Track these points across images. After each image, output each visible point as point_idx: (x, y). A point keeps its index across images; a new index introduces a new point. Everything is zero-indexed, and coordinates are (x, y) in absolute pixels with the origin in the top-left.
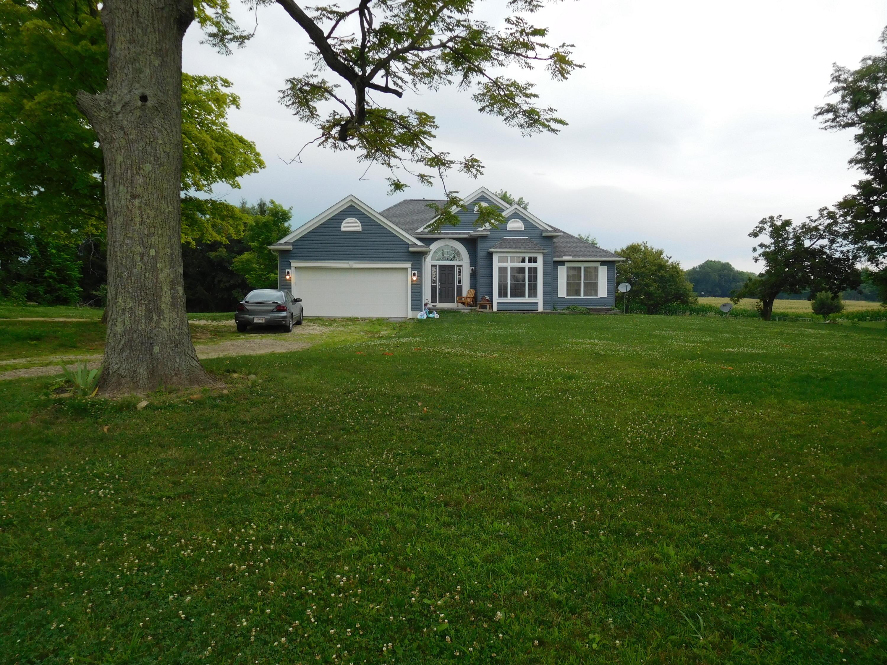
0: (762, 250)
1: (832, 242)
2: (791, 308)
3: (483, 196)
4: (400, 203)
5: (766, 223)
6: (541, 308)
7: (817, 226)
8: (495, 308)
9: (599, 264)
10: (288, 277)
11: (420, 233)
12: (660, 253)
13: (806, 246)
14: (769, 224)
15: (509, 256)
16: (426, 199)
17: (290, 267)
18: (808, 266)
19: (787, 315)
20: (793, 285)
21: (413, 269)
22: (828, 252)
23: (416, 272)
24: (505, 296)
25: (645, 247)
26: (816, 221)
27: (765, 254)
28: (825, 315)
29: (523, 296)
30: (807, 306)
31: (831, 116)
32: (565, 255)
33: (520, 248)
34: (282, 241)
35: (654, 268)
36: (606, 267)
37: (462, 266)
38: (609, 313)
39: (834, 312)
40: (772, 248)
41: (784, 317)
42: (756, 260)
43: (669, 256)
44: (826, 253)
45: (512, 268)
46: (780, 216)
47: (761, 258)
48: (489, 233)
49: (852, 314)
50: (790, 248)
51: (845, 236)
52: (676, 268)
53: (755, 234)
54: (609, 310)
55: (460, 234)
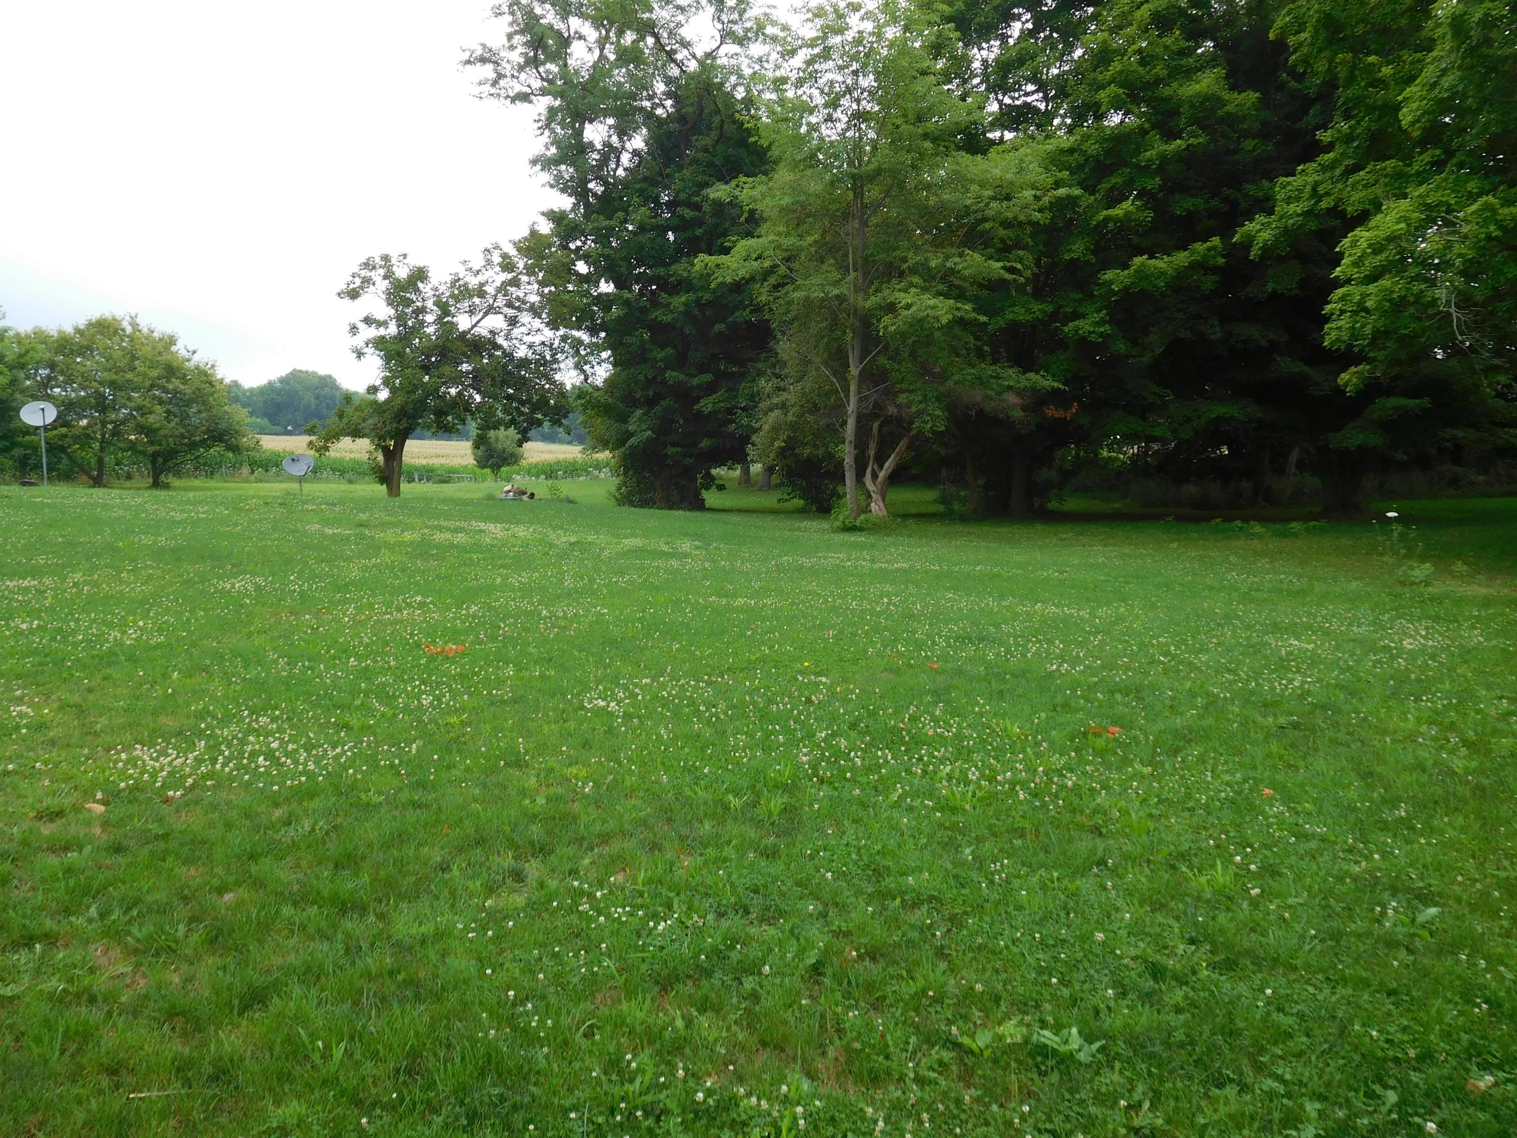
0: (372, 332)
1: (513, 322)
2: (438, 456)
5: (374, 268)
7: (482, 285)
12: (172, 341)
13: (462, 328)
14: (382, 272)
18: (468, 372)
19: (432, 471)
20: (440, 413)
22: (505, 344)
25: (135, 325)
26: (478, 272)
27: (379, 343)
28: (496, 468)
30: (462, 452)
31: (488, 71)
35: (154, 373)
39: (509, 464)
40: (393, 329)
41: (428, 474)
42: (360, 354)
43: (191, 349)
44: (499, 347)
46: (405, 256)
47: (370, 350)
49: (536, 466)
50: (430, 330)
51: (535, 311)
52: (206, 374)
53: (353, 294)
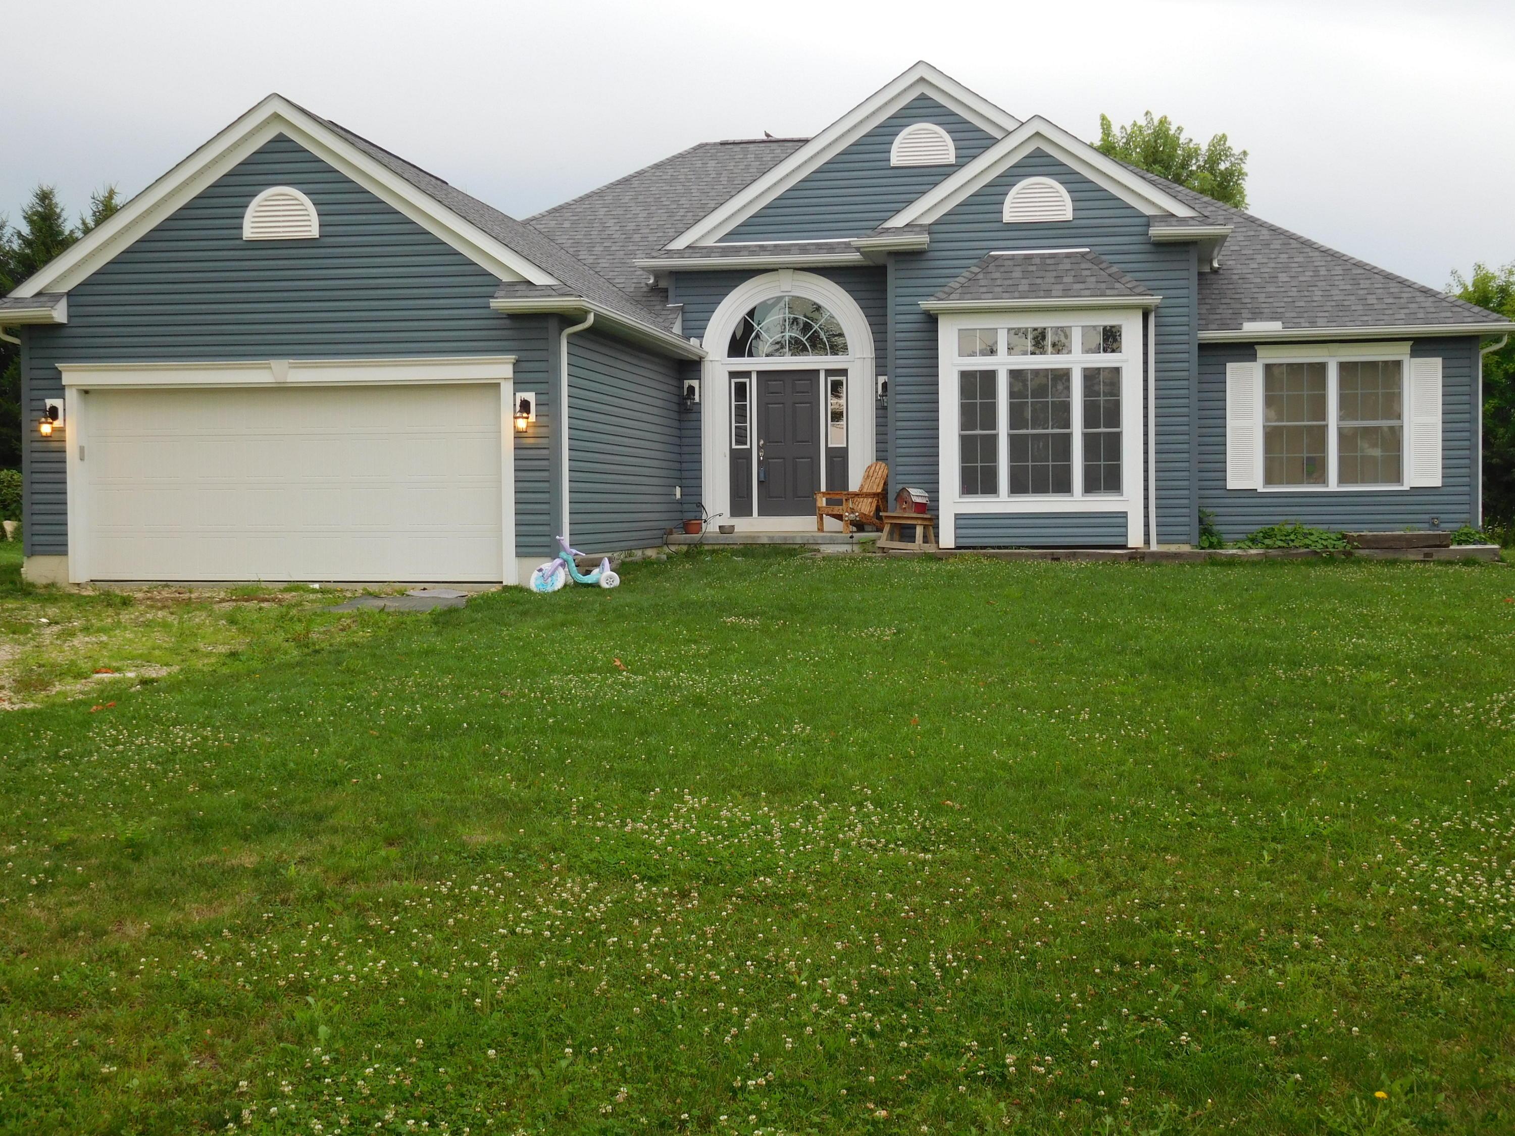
3: (923, 97)
4: (681, 156)
6: (1135, 539)
8: (947, 538)
9: (1406, 347)
10: (46, 429)
11: (680, 253)
15: (1002, 326)
16: (777, 135)
17: (59, 391)
21: (519, 384)
23: (530, 397)
24: (991, 488)
29: (1063, 486)
32: (1256, 316)
33: (1048, 294)
34: (28, 289)
36: (1438, 361)
37: (844, 372)
38: (1441, 554)
45: (1015, 375)
48: (925, 238)
54: (1441, 543)
55: (831, 248)
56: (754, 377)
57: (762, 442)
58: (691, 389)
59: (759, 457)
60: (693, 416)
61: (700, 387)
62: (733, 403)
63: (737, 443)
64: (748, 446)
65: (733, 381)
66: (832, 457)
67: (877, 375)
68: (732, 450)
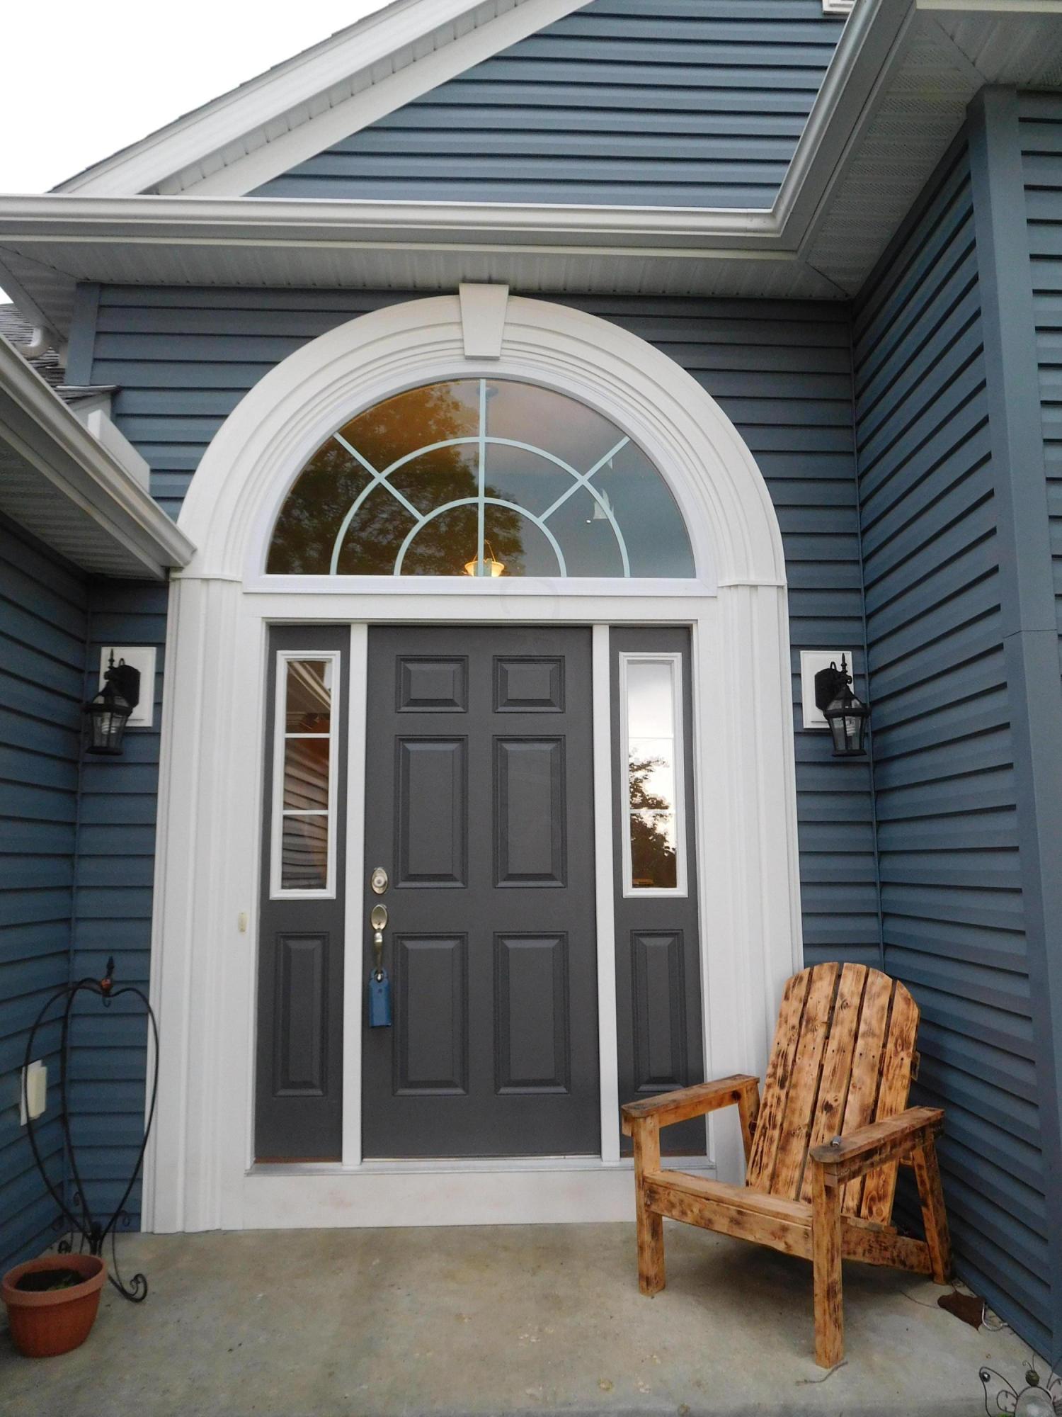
56: (359, 642)
57: (381, 877)
58: (126, 680)
59: (368, 932)
60: (129, 779)
61: (159, 674)
62: (281, 735)
63: (289, 880)
64: (329, 893)
65: (283, 656)
66: (638, 935)
67: (796, 648)
68: (270, 910)
